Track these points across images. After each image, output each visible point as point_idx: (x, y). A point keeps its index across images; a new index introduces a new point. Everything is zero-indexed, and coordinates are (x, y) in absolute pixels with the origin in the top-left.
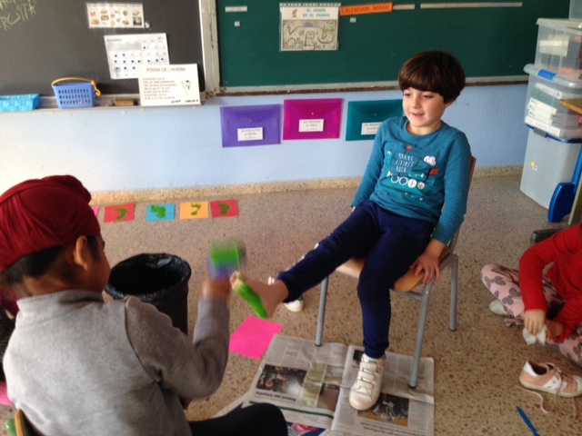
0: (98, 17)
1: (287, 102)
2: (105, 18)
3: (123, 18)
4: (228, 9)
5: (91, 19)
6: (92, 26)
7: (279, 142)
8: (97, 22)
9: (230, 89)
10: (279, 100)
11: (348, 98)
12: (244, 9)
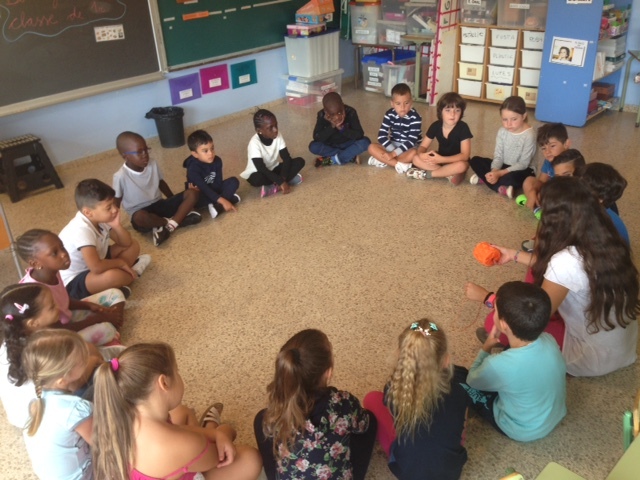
0: (100, 35)
1: (202, 71)
2: (104, 35)
3: (114, 34)
4: (165, 20)
5: (97, 36)
6: (98, 41)
7: (200, 96)
8: (99, 38)
9: (173, 67)
10: (196, 70)
11: (230, 63)
12: (173, 19)
